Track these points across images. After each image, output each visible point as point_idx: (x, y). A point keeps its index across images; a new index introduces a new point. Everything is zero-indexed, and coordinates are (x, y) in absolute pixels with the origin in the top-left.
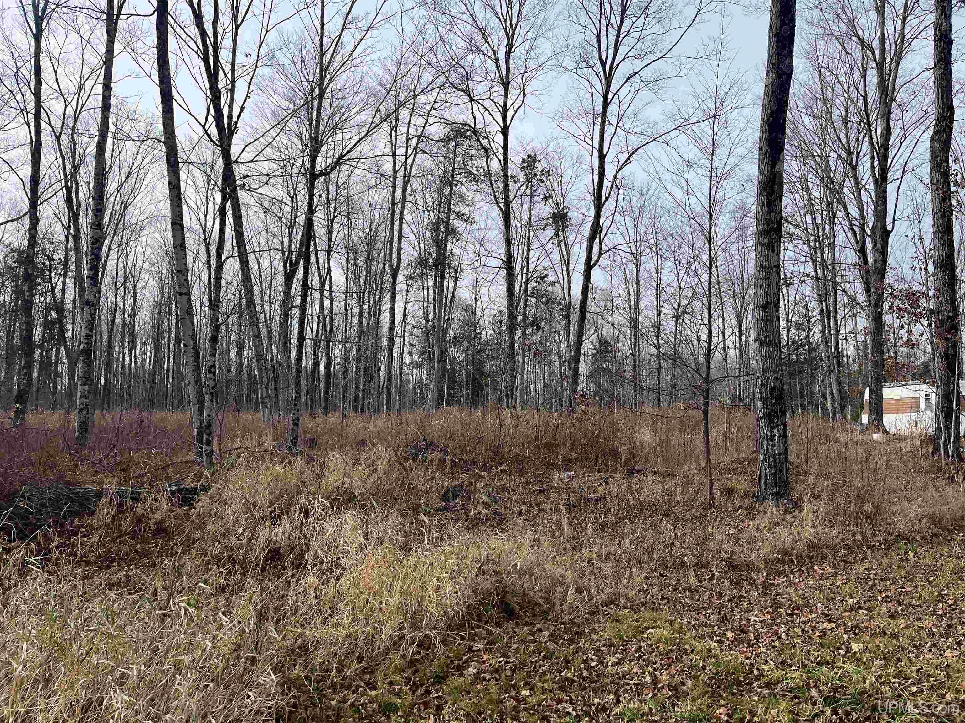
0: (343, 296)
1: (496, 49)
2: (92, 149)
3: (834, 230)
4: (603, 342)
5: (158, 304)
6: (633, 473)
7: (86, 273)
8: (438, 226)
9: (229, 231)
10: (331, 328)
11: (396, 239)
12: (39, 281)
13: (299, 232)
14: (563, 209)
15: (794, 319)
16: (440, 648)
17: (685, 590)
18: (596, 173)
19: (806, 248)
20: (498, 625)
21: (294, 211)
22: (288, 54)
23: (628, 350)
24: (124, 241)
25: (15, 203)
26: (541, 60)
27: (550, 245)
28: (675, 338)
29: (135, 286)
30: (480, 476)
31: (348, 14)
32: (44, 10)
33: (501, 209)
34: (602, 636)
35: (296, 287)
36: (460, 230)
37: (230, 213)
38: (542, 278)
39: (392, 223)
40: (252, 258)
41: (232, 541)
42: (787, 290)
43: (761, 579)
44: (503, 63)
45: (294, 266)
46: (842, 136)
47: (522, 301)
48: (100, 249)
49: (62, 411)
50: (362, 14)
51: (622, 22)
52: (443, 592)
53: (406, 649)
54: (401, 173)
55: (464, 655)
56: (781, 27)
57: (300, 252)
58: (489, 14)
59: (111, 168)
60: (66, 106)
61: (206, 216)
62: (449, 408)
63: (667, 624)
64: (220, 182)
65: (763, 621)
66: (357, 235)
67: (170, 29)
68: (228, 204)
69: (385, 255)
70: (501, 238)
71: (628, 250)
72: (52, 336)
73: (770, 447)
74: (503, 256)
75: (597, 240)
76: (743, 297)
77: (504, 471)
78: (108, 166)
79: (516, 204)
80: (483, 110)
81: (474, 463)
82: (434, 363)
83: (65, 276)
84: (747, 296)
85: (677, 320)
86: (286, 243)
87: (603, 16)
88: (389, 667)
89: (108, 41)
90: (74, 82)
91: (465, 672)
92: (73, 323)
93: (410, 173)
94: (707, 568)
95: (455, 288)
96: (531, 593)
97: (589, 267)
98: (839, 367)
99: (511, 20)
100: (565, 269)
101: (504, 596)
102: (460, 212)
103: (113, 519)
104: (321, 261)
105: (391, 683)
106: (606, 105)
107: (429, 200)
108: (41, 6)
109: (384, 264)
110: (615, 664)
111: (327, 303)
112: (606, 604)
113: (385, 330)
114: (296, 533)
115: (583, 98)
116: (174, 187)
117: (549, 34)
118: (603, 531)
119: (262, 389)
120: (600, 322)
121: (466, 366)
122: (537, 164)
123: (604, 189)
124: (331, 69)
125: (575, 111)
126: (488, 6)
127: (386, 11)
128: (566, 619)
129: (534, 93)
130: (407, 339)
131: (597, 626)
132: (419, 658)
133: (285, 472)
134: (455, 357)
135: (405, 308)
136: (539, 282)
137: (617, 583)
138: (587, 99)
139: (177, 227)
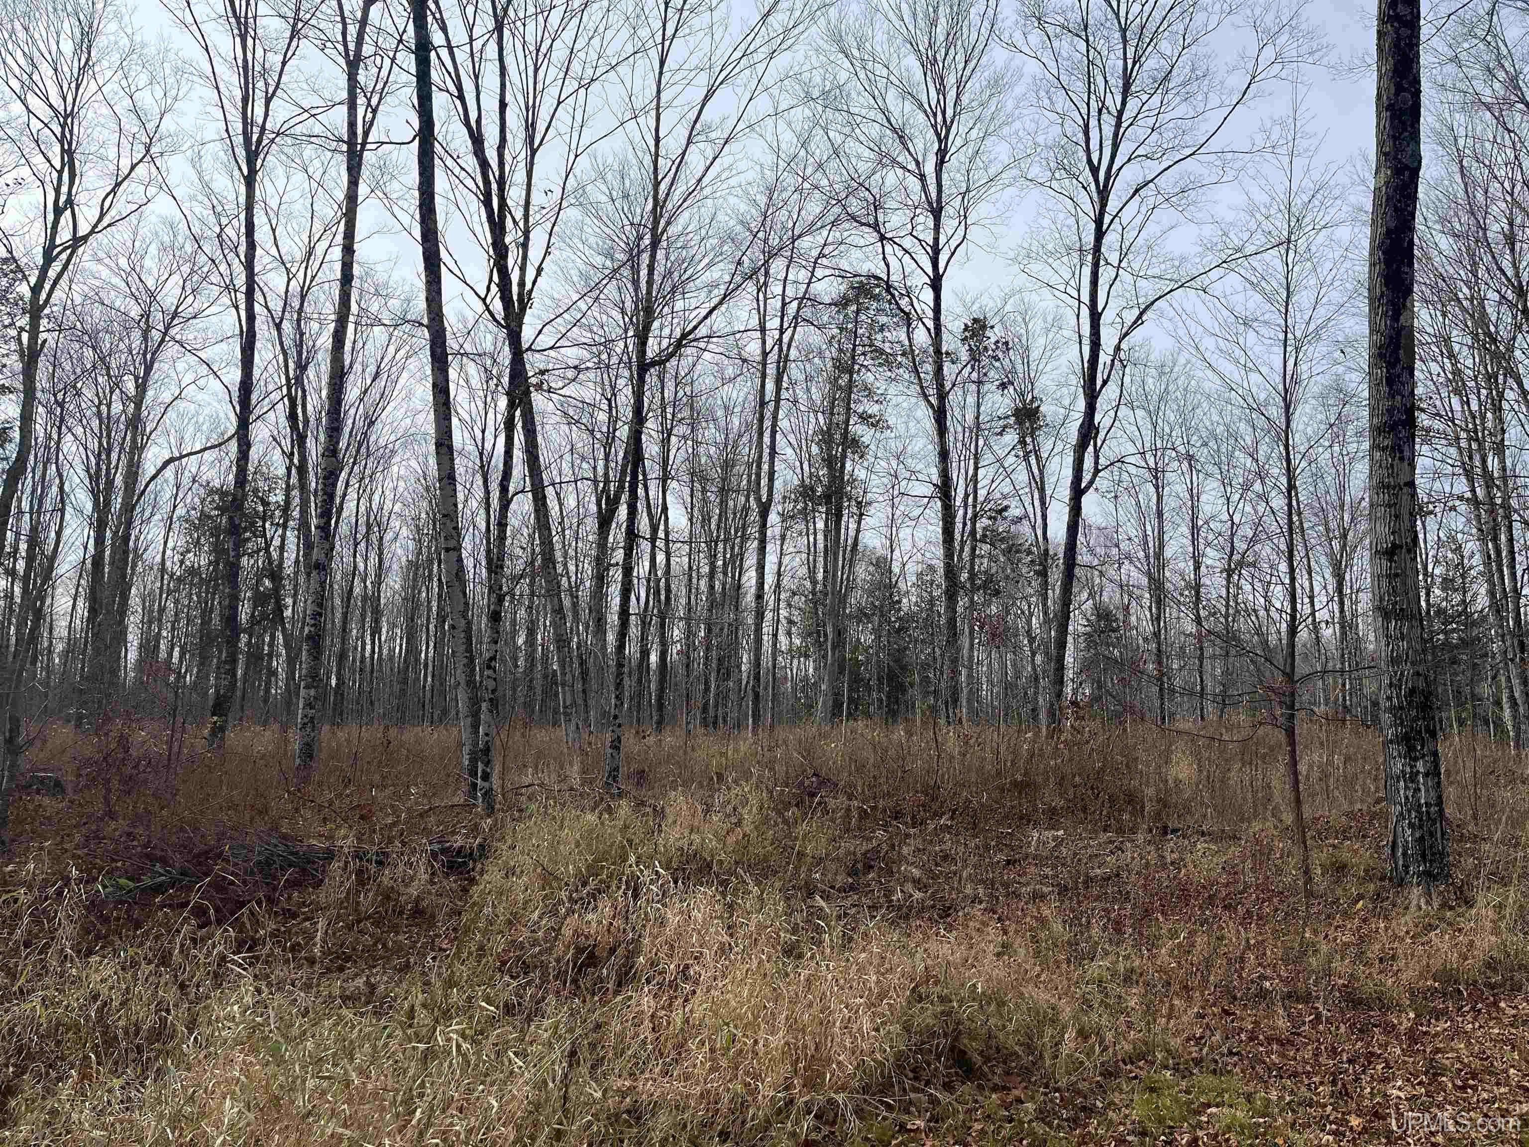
0: (687, 548)
1: (920, 159)
2: (325, 341)
3: (1501, 421)
4: (1103, 615)
5: (413, 565)
6: (1166, 833)
7: (314, 522)
8: (831, 436)
9: (518, 455)
10: (668, 598)
11: (766, 457)
12: (248, 534)
13: (619, 452)
14: (1032, 401)
15: (1437, 571)
16: (854, 1124)
17: (1269, 1040)
18: (1086, 342)
19: (1453, 451)
20: (948, 1087)
21: (613, 421)
22: (604, 188)
23: (1148, 627)
24: (368, 472)
25: (215, 421)
26: (992, 171)
27: (1011, 459)
28: (1227, 606)
29: (381, 538)
30: (908, 836)
31: (695, 122)
32: (260, 141)
33: (932, 406)
34: (1126, 1116)
35: (617, 535)
36: (866, 440)
37: (519, 426)
38: (1000, 512)
39: (761, 434)
40: (550, 492)
41: (523, 935)
42: (1423, 523)
43: (1406, 1024)
44: (931, 180)
45: (613, 504)
46: (1506, 265)
47: (967, 549)
48: (334, 485)
49: (276, 727)
50: (718, 121)
51: (1124, 103)
53: (797, 1122)
54: (773, 357)
55: (893, 1137)
56: (1397, 94)
57: (622, 481)
58: (909, 106)
59: (351, 367)
60: (289, 280)
61: (483, 432)
62: (851, 723)
63: (1242, 1100)
64: (506, 380)
65: (1411, 1099)
66: (709, 453)
67: (437, 161)
68: (518, 413)
69: (749, 481)
70: (932, 451)
71: (1143, 464)
72: (264, 616)
73: (1410, 794)
74: (936, 479)
75: (1091, 449)
76: (1344, 536)
77: (947, 828)
78: (347, 363)
79: (954, 398)
80: (900, 253)
81: (897, 815)
82: (826, 650)
83: (285, 527)
84: (1351, 534)
85: (1229, 576)
86: (600, 471)
87: (1093, 96)
89: (350, 182)
90: (301, 244)
92: (295, 596)
93: (787, 355)
94: (1307, 1002)
95: (858, 531)
96: (1001, 1035)
97: (1078, 492)
98: (1522, 652)
99: (944, 113)
100: (1036, 495)
101: (956, 1039)
102: (865, 412)
103: (348, 894)
106: (1100, 234)
107: (816, 396)
108: (255, 137)
109: (748, 497)
111: (661, 558)
112: (1130, 1060)
113: (749, 599)
114: (618, 923)
115: (1063, 225)
116: (441, 391)
117: (1006, 130)
118: (1119, 931)
119: (564, 693)
120: (1097, 581)
121: (877, 654)
122: (988, 333)
123: (1100, 367)
124: (669, 205)
125: (1050, 247)
126: (907, 94)
127: (752, 114)
128: (1063, 1083)
129: (982, 222)
130: (783, 613)
131: (1116, 1098)
132: (819, 1137)
133: (602, 824)
134: (858, 639)
135: (780, 564)
136: (995, 519)
137: (1148, 1023)
138: (1069, 227)
139: (444, 450)
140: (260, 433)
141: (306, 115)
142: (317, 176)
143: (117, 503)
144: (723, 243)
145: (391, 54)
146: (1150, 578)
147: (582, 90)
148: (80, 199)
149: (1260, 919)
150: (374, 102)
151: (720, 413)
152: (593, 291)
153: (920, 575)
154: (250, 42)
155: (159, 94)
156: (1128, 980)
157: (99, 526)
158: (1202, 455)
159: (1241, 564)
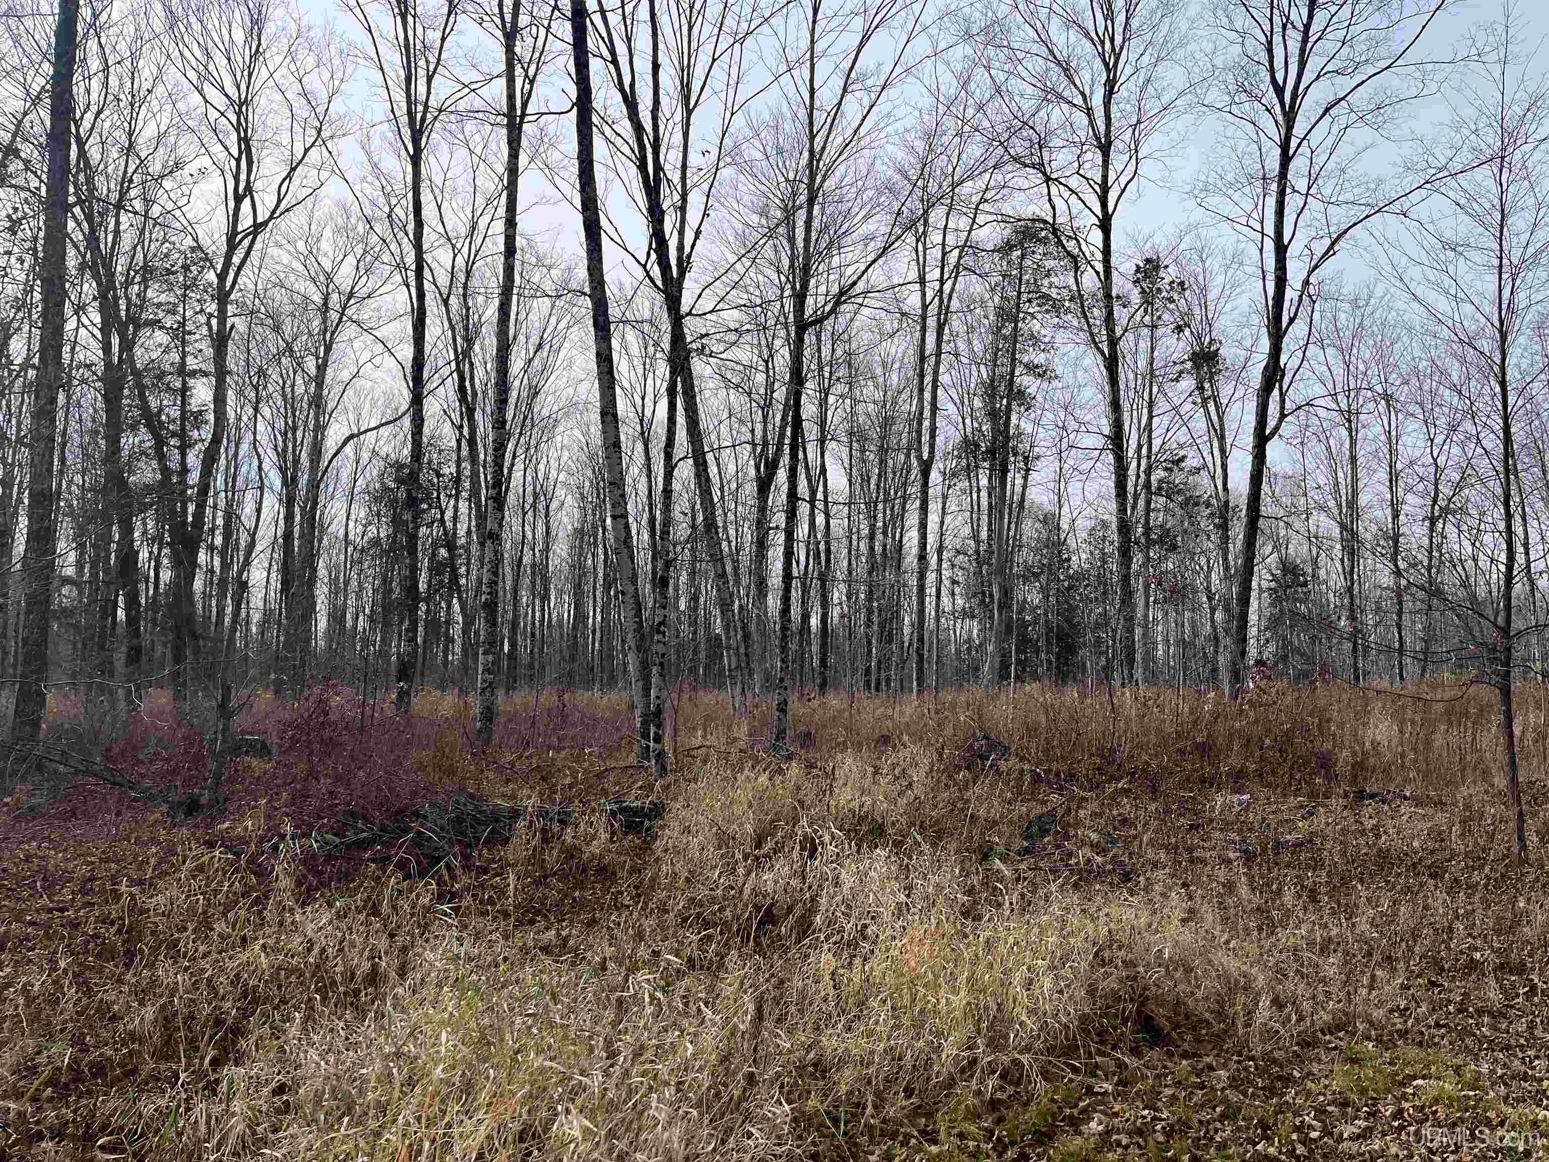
0: (845, 509)
1: (1087, 93)
4: (1289, 569)
5: (579, 533)
6: (1362, 799)
7: (484, 492)
8: (994, 388)
10: (828, 560)
11: (927, 413)
12: (425, 506)
13: (777, 414)
14: (1210, 344)
16: (1041, 1085)
17: (1480, 1012)
18: (1271, 277)
20: (1135, 1052)
21: (770, 382)
22: (759, 145)
23: (1337, 581)
24: (533, 442)
25: (389, 398)
26: (1166, 100)
27: (1188, 406)
28: (1430, 557)
29: (548, 507)
30: (1084, 799)
31: (851, 70)
32: (423, 119)
33: (1102, 353)
34: (1326, 1087)
35: (778, 497)
36: (1032, 391)
38: (1177, 463)
39: (921, 390)
40: (710, 457)
41: (702, 893)
44: (1099, 113)
45: (772, 466)
47: (1141, 503)
48: (502, 457)
49: (456, 691)
50: (872, 67)
51: (1311, 17)
52: (1038, 991)
53: (981, 1081)
54: (933, 309)
55: (1080, 1099)
57: (781, 444)
59: (515, 338)
60: (455, 256)
61: (643, 398)
62: (1019, 685)
63: (1450, 1072)
64: (666, 345)
66: (867, 411)
67: (595, 130)
69: (910, 439)
70: (1103, 399)
71: (1334, 406)
72: (441, 585)
74: (1107, 430)
75: (1276, 392)
77: (1126, 792)
78: (512, 334)
79: (1125, 345)
80: (1066, 194)
81: (1072, 777)
82: (991, 611)
83: (457, 497)
85: (1433, 524)
86: (758, 432)
87: (1276, 11)
88: (956, 1110)
89: (510, 155)
90: (465, 220)
91: (1083, 1128)
92: (468, 565)
93: (948, 307)
94: (1520, 974)
95: (1025, 487)
96: (1190, 1002)
97: (1262, 439)
99: (1112, 40)
100: (1216, 444)
101: (1142, 1004)
102: (1031, 362)
103: (534, 851)
104: (810, 456)
105: (961, 1136)
106: (1286, 159)
107: (977, 346)
108: (419, 116)
109: (908, 456)
110: (1354, 1138)
111: (820, 519)
112: (1330, 1029)
113: (911, 559)
115: (1244, 153)
116: (605, 360)
117: (1180, 53)
118: (1314, 899)
119: (729, 657)
120: (1282, 533)
121: (1046, 614)
122: (1162, 274)
123: (1286, 304)
124: (826, 158)
125: (1230, 177)
126: (1072, 22)
127: (909, 58)
128: (1257, 1051)
129: (1157, 155)
130: (946, 573)
131: (1315, 1068)
132: (1004, 1097)
133: (773, 785)
134: (1025, 599)
135: (942, 523)
136: (1171, 470)
137: (1349, 993)
138: (1250, 154)
139: (609, 418)
140: (432, 407)
141: (467, 90)
142: (478, 150)
143: (303, 479)
144: (880, 193)
145: (546, 23)
146: (1343, 526)
147: (737, 45)
148: (258, 185)
149: (1469, 887)
150: (531, 72)
151: (879, 371)
152: (751, 252)
153: (1092, 532)
154: (410, 19)
155: (326, 75)
156: (1325, 948)
157: (288, 502)
158: (1402, 394)
159: (1445, 511)
